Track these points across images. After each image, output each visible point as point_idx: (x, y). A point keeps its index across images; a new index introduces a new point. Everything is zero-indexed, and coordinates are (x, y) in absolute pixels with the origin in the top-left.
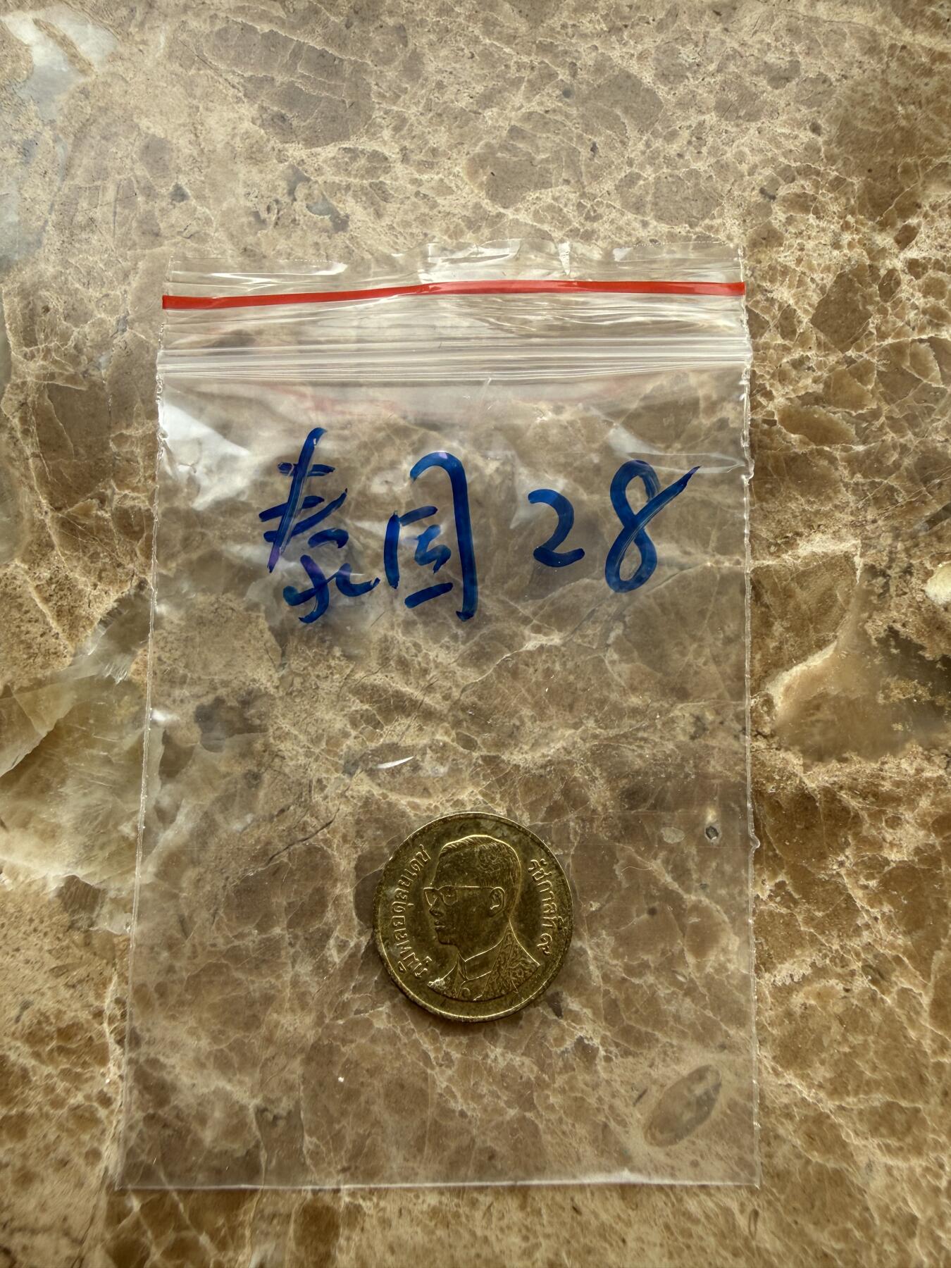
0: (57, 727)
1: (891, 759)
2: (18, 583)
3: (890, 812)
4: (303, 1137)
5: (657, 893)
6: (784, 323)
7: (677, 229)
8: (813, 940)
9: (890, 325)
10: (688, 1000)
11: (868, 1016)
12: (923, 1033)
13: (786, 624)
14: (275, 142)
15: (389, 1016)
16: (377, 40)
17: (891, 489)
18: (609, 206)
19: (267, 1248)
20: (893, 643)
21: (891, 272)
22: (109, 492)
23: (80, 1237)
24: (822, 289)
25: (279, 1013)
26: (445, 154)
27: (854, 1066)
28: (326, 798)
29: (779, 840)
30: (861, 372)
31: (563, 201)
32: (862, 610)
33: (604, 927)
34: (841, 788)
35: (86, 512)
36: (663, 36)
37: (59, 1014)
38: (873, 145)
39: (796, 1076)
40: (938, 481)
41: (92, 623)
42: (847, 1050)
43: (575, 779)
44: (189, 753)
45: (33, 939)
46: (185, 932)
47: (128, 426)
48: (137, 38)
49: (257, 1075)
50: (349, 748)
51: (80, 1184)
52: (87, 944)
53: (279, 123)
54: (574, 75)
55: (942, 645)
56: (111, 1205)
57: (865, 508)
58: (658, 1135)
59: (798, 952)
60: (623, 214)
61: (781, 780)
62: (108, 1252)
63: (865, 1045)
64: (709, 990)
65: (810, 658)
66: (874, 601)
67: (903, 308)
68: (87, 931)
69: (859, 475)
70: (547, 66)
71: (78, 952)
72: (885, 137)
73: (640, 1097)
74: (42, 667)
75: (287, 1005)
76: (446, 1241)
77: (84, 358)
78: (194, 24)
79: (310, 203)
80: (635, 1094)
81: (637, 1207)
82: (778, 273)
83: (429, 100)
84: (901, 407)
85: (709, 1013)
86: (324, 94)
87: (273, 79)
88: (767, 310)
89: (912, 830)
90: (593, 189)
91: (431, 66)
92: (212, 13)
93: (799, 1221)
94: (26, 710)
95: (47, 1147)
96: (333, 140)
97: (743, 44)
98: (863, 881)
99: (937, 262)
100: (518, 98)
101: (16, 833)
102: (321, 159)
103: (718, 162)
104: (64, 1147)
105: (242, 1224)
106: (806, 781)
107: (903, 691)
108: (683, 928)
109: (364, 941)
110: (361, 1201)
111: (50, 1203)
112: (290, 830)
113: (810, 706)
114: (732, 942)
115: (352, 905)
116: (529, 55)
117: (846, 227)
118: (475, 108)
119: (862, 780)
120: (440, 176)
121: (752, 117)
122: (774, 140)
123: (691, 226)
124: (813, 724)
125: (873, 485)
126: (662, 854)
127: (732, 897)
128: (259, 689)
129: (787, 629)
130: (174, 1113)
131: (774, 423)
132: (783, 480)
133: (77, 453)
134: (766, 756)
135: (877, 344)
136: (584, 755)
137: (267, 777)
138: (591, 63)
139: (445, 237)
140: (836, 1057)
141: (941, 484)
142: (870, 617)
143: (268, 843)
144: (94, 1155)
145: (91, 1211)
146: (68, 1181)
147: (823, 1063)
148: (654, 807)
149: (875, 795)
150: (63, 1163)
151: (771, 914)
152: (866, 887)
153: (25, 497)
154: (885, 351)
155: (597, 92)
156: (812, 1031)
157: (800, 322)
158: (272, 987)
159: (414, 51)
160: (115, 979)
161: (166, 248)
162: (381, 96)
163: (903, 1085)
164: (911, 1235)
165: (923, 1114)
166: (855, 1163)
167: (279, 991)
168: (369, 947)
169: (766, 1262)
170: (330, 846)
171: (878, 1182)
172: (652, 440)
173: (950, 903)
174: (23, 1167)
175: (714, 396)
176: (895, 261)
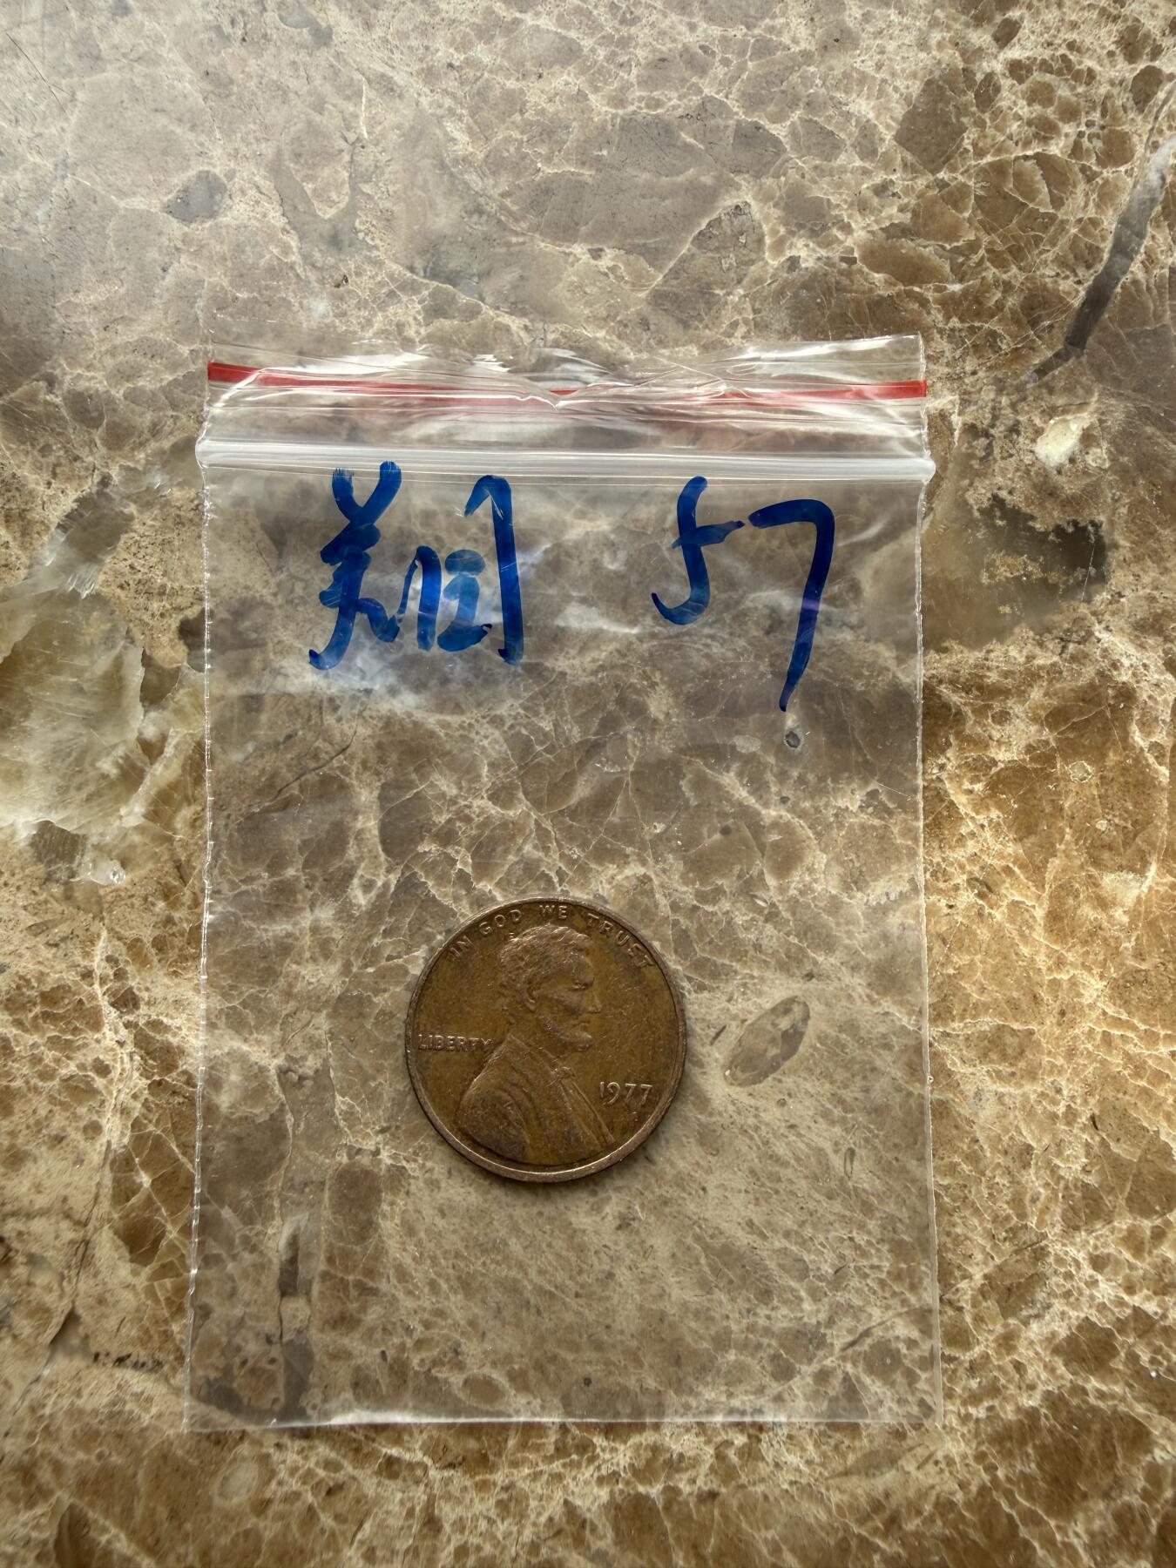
0: (14, 651)
1: (999, 646)
3: (997, 706)
4: (334, 1097)
5: (728, 809)
6: (865, 142)
7: (731, 32)
8: (911, 853)
9: (989, 141)
10: (769, 926)
11: (975, 934)
12: (1038, 948)
15: (426, 960)
17: (993, 335)
19: (300, 1219)
20: (998, 514)
21: (989, 77)
22: (58, 372)
23: (83, 1218)
24: (907, 99)
25: (298, 964)
27: (959, 988)
28: (339, 720)
29: (870, 744)
30: (955, 197)
32: (962, 476)
33: (672, 851)
34: (941, 682)
35: (32, 398)
37: (41, 977)
39: (894, 1003)
40: (1047, 323)
41: (48, 528)
42: (951, 971)
43: (631, 685)
44: (175, 675)
45: (4, 894)
46: (183, 879)
47: (77, 292)
49: (278, 1033)
51: (79, 1161)
52: (68, 897)
55: (1055, 513)
56: (116, 1181)
57: (963, 358)
58: (739, 1073)
59: (894, 868)
60: (665, 16)
61: (871, 676)
62: (116, 1233)
63: (972, 965)
64: (794, 914)
65: (902, 536)
66: (976, 466)
67: (1004, 119)
68: (67, 883)
69: (955, 319)
71: (58, 907)
73: (718, 1034)
75: (308, 955)
77: (17, 213)
79: (284, 14)
80: (712, 1032)
81: (716, 1152)
82: (854, 81)
84: (1004, 238)
85: (793, 940)
88: (842, 126)
89: (1022, 726)
93: (900, 1156)
95: (38, 1123)
98: (967, 785)
99: (1044, 62)
104: (58, 1122)
105: (268, 1195)
106: (900, 675)
107: (1010, 568)
108: (762, 847)
109: (393, 879)
110: (404, 1163)
111: (47, 1183)
112: (299, 757)
113: (903, 589)
114: (820, 859)
115: (377, 840)
117: (934, 23)
119: (965, 672)
123: (748, 28)
125: (972, 330)
126: (735, 766)
127: (817, 810)
128: (254, 598)
130: (183, 1079)
131: (854, 261)
132: (865, 328)
133: (16, 328)
134: (853, 650)
135: (973, 163)
136: (642, 658)
139: (451, 50)
140: (939, 981)
141: (1051, 327)
142: (971, 484)
143: (275, 774)
144: (93, 1129)
145: (94, 1190)
146: (65, 1159)
147: (924, 987)
148: (724, 713)
149: (980, 688)
150: (58, 1140)
151: (863, 827)
152: (971, 792)
154: (982, 170)
156: (913, 954)
157: (882, 140)
158: (289, 934)
160: (104, 934)
163: (1014, 1006)
164: (1026, 1165)
165: (1037, 1036)
166: (961, 1092)
167: (297, 939)
168: (399, 886)
169: (864, 1203)
170: (348, 774)
171: (989, 1110)
172: (709, 286)
173: (1067, 805)
174: (12, 1146)
175: (782, 230)
176: (994, 63)
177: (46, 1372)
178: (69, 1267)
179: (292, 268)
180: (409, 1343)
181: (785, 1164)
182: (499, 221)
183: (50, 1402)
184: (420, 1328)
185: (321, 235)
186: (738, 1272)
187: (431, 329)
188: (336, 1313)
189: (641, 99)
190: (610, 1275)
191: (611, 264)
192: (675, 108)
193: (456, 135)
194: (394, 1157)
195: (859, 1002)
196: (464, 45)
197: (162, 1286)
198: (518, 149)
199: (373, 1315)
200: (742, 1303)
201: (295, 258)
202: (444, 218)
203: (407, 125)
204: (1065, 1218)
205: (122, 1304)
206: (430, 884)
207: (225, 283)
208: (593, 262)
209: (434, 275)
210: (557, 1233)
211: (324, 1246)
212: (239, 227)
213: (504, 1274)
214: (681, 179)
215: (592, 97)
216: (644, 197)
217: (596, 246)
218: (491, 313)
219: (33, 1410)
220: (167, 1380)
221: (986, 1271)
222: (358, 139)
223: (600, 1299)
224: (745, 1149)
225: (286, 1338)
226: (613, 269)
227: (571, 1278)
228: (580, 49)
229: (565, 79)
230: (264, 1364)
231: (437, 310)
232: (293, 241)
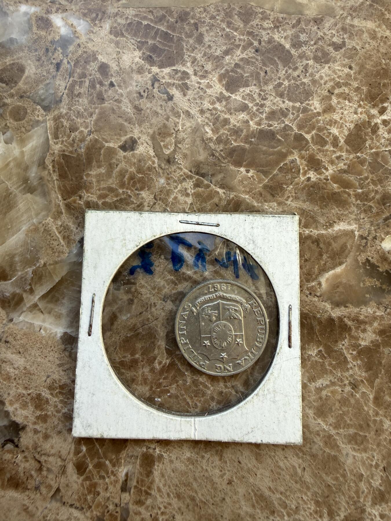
0: (62, 278)
1: (364, 307)
2: (50, 226)
3: (362, 327)
6: (334, 142)
7: (295, 105)
8: (331, 372)
9: (374, 144)
11: (350, 401)
12: (370, 408)
13: (328, 255)
14: (147, 66)
15: (176, 389)
16: (187, 28)
17: (371, 207)
18: (270, 95)
19: (130, 467)
20: (368, 264)
21: (376, 124)
22: (83, 194)
23: (65, 459)
24: (349, 129)
25: (137, 385)
26: (210, 73)
27: (343, 418)
28: (156, 310)
29: (320, 335)
30: (362, 162)
31: (253, 92)
32: (357, 251)
34: (345, 317)
35: (75, 202)
36: (294, 30)
38: (372, 74)
39: (322, 420)
40: (388, 204)
41: (75, 242)
42: (341, 412)
45: (51, 353)
47: (91, 170)
48: (99, 25)
50: (165, 292)
51: (65, 440)
52: (70, 356)
53: (149, 60)
54: (260, 43)
55: (386, 266)
56: (75, 448)
57: (360, 213)
59: (325, 376)
60: (276, 98)
61: (322, 313)
62: (74, 464)
63: (348, 411)
65: (336, 268)
66: (362, 249)
67: (380, 138)
68: (70, 352)
69: (359, 201)
70: (250, 40)
71: (67, 359)
72: (377, 72)
74: (58, 257)
75: (140, 383)
76: (193, 469)
77: (75, 145)
78: (119, 20)
79: (160, 90)
81: (261, 463)
82: (333, 123)
83: (205, 52)
84: (377, 176)
86: (166, 48)
87: (148, 42)
88: (328, 137)
89: (370, 334)
90: (265, 88)
91: (206, 39)
92: (126, 16)
93: (320, 472)
94: (51, 272)
95: (54, 426)
96: (169, 66)
97: (325, 34)
98: (351, 352)
100: (239, 52)
101: (47, 316)
102: (164, 73)
103: (313, 79)
104: (60, 427)
105: (121, 458)
106: (332, 314)
107: (370, 282)
109: (168, 361)
110: (163, 453)
111: (55, 446)
112: (143, 320)
113: (335, 286)
115: (164, 348)
116: (243, 35)
117: (360, 106)
118: (222, 55)
119: (353, 315)
120: (208, 81)
121: (327, 62)
122: (334, 72)
123: (301, 103)
124: (336, 293)
125: (364, 205)
129: (328, 257)
131: (328, 180)
132: (330, 201)
133: (72, 180)
134: (317, 304)
135: (369, 151)
137: (135, 301)
138: (266, 39)
139: (209, 104)
140: (337, 415)
141: (390, 206)
142: (360, 254)
143: (135, 325)
144: (70, 431)
145: (69, 450)
146: (61, 439)
147: (332, 417)
149: (357, 320)
150: (60, 432)
151: (316, 361)
152: (352, 354)
153: (53, 195)
154: (372, 154)
155: (268, 51)
156: (329, 405)
157: (340, 142)
158: (135, 376)
159: (200, 33)
161: (106, 105)
162: (188, 50)
163: (361, 427)
164: (361, 480)
165: (368, 438)
166: (342, 453)
167: (137, 377)
168: (169, 364)
169: (307, 486)
170: (157, 327)
171: (350, 461)
172: (282, 184)
173: (383, 362)
174: (46, 433)
175: (306, 168)
176: (378, 120)
177: (49, 506)
178: (59, 473)
179: (155, 168)
180: (159, 513)
181: (283, 470)
182: (219, 159)
183: (49, 516)
184: (163, 508)
185: (165, 159)
186: (265, 503)
187: (195, 191)
188: (138, 499)
189: (266, 124)
190: (224, 499)
191: (252, 175)
192: (276, 127)
193: (208, 130)
194: (160, 451)
195: (310, 419)
196: (213, 103)
197: (86, 484)
198: (227, 137)
199: (149, 502)
200: (265, 514)
201: (156, 165)
202: (202, 156)
203: (193, 127)
204: (372, 499)
205: (73, 488)
206: (179, 364)
207: (135, 172)
208: (246, 174)
209: (197, 174)
210: (208, 482)
211: (136, 477)
212: (140, 154)
213: (191, 494)
214: (276, 150)
215: (250, 122)
216: (264, 154)
217: (248, 169)
218: (214, 187)
219: (44, 517)
220: (84, 513)
221: (345, 514)
222: (178, 130)
223: (220, 507)
224: (270, 463)
225: (122, 505)
226: (252, 177)
227: (211, 498)
228: (248, 107)
229: (243, 116)
230: (114, 513)
231: (197, 185)
232: (156, 160)
